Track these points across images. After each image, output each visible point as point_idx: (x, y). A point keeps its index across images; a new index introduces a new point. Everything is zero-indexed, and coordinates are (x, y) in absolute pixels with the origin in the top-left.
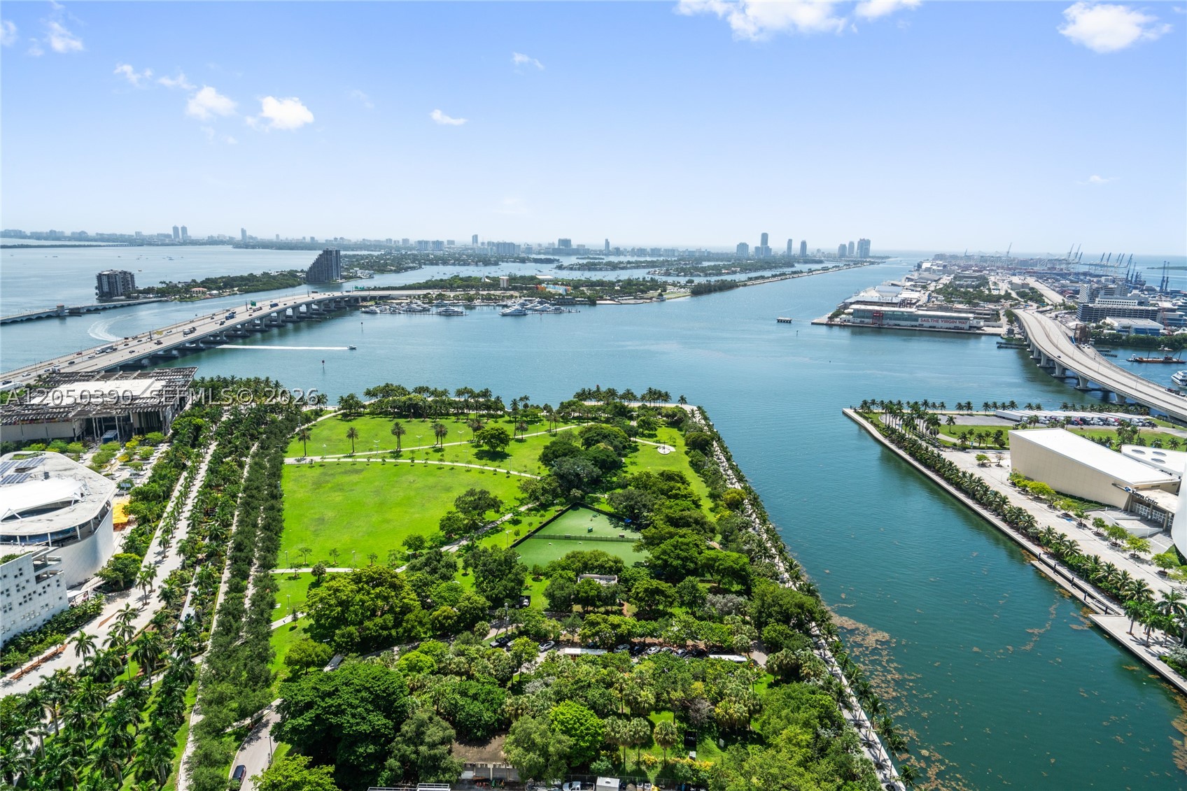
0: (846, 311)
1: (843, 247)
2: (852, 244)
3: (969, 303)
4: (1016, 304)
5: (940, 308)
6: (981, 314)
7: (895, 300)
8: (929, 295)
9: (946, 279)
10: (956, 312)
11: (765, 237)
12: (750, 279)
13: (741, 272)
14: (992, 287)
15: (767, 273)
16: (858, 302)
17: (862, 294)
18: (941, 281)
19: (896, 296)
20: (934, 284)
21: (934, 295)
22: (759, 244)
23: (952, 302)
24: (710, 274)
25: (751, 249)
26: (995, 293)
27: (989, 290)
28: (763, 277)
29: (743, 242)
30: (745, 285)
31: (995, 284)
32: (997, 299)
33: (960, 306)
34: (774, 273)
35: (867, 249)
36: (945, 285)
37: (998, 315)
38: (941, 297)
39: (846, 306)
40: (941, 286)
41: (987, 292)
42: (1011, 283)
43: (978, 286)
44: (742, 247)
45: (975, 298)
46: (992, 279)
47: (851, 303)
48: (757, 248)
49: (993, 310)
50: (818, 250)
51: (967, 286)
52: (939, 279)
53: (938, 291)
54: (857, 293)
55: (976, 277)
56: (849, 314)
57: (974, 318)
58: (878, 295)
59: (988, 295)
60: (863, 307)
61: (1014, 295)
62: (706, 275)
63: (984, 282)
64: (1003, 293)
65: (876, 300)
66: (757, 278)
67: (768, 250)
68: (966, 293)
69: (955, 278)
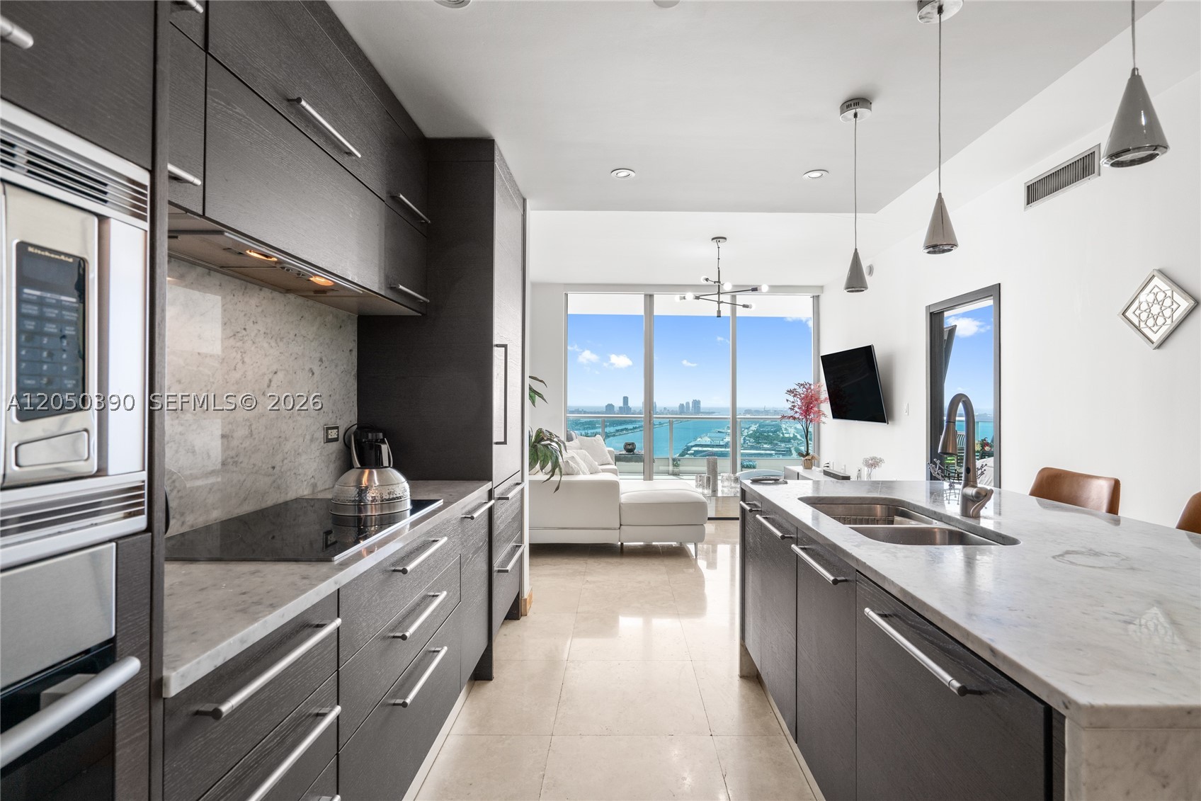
0: (689, 452)
1: (682, 406)
2: (688, 403)
3: (771, 443)
4: (801, 443)
5: (752, 448)
6: (779, 451)
7: (722, 443)
8: (744, 439)
9: (754, 428)
10: (763, 450)
11: (626, 399)
12: (617, 431)
13: (610, 426)
14: (785, 432)
15: (630, 427)
16: (696, 446)
17: (699, 439)
18: (751, 428)
19: (722, 440)
20: (746, 431)
21: (747, 438)
22: (622, 405)
23: (760, 443)
24: (587, 428)
25: (616, 409)
26: (787, 435)
27: (783, 434)
28: (626, 429)
29: (610, 403)
30: (614, 436)
31: (786, 429)
32: (788, 440)
33: (765, 446)
34: (635, 426)
35: (699, 407)
36: (754, 431)
37: (791, 451)
38: (752, 440)
39: (688, 448)
40: (751, 432)
41: (781, 435)
42: (795, 428)
43: (775, 432)
44: (610, 407)
45: (774, 440)
46: (784, 426)
47: (692, 446)
48: (620, 408)
49: (787, 448)
50: (665, 408)
51: (768, 432)
52: (749, 427)
53: (750, 436)
54: (695, 439)
55: (773, 425)
56: (691, 454)
57: (776, 454)
58: (709, 440)
59: (782, 438)
60: (700, 449)
61: (799, 437)
62: (584, 429)
63: (779, 429)
64: (792, 436)
65: (709, 443)
66: (622, 430)
67: (629, 409)
68: (768, 436)
69: (759, 426)
